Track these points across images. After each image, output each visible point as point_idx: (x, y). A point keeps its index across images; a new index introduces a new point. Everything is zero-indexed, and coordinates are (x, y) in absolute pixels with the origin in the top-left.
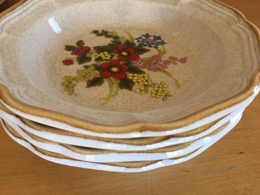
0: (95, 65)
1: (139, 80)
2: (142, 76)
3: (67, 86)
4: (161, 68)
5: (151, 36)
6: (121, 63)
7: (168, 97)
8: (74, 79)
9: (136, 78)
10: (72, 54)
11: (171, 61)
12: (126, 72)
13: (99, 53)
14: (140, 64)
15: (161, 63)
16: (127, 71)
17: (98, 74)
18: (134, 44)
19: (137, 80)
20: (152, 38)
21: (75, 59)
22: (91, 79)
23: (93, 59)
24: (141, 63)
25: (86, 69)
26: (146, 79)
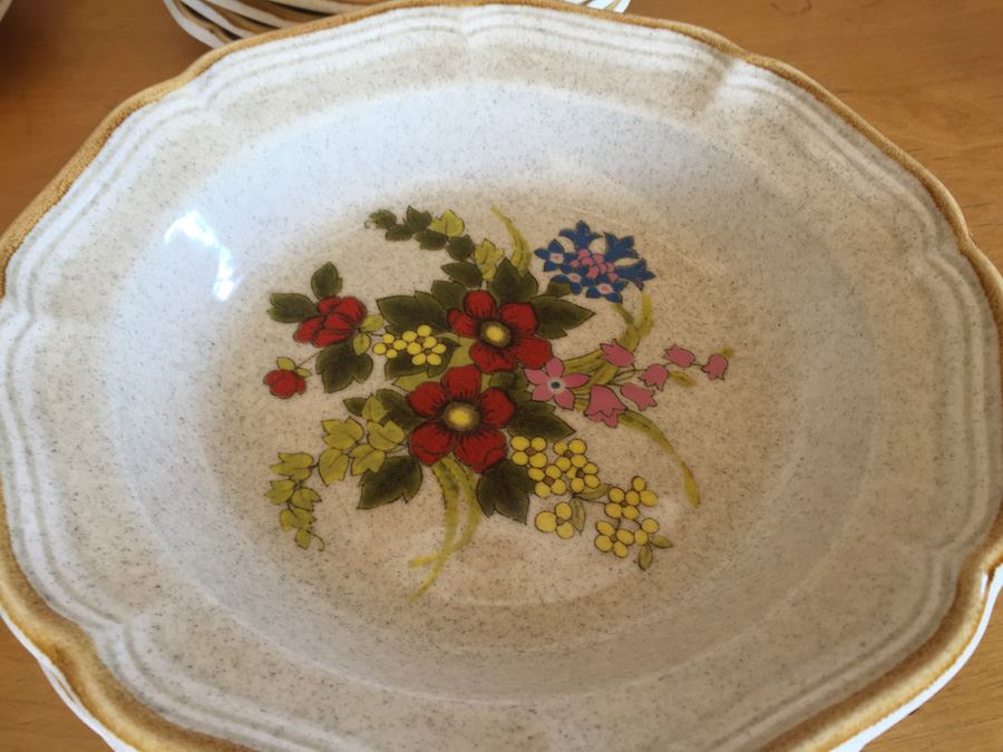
0: (386, 397)
1: (553, 472)
2: (561, 447)
3: (289, 501)
4: (635, 408)
5: (596, 236)
6: (486, 381)
7: (658, 553)
8: (311, 468)
9: (538, 460)
10: (300, 337)
11: (673, 368)
12: (505, 432)
13: (398, 332)
14: (556, 385)
15: (634, 380)
16: (505, 425)
17: (399, 444)
18: (531, 281)
19: (543, 469)
20: (598, 247)
21: (311, 365)
22: (375, 469)
23: (379, 363)
24: (560, 381)
25: (353, 416)
26: (579, 461)
